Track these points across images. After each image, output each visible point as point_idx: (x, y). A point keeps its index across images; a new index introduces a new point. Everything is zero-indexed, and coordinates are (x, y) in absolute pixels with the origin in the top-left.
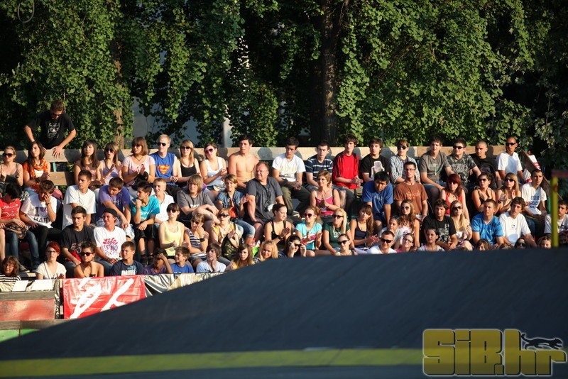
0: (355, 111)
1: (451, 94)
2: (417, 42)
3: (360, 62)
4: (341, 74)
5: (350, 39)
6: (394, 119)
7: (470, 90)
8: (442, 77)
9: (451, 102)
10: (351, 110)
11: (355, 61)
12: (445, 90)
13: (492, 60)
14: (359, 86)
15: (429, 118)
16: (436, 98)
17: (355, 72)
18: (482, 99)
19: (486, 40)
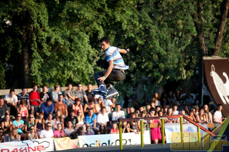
0: (38, 73)
1: (76, 65)
2: (61, 45)
3: (39, 53)
4: (31, 58)
5: (34, 44)
6: (53, 76)
7: (83, 64)
8: (72, 58)
9: (76, 69)
10: (37, 73)
11: (37, 53)
12: (73, 64)
13: (92, 52)
14: (39, 62)
15: (68, 75)
16: (70, 67)
17: (37, 57)
18: (88, 67)
19: (89, 44)
